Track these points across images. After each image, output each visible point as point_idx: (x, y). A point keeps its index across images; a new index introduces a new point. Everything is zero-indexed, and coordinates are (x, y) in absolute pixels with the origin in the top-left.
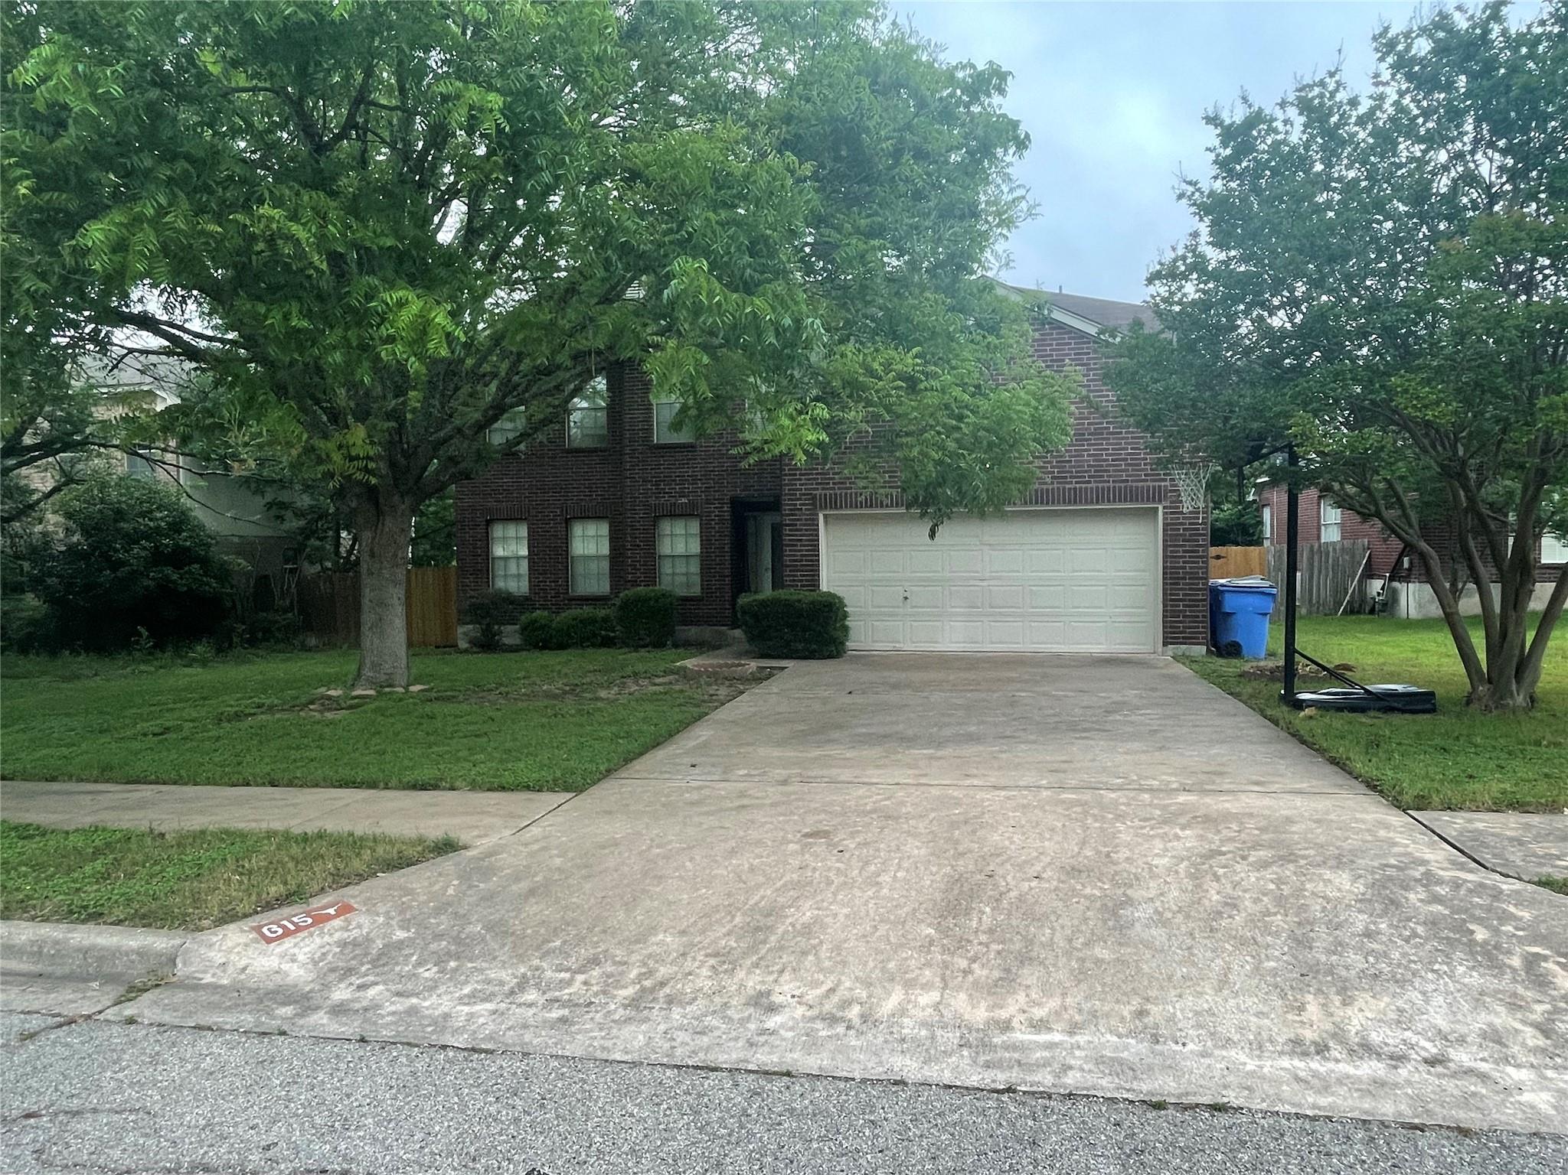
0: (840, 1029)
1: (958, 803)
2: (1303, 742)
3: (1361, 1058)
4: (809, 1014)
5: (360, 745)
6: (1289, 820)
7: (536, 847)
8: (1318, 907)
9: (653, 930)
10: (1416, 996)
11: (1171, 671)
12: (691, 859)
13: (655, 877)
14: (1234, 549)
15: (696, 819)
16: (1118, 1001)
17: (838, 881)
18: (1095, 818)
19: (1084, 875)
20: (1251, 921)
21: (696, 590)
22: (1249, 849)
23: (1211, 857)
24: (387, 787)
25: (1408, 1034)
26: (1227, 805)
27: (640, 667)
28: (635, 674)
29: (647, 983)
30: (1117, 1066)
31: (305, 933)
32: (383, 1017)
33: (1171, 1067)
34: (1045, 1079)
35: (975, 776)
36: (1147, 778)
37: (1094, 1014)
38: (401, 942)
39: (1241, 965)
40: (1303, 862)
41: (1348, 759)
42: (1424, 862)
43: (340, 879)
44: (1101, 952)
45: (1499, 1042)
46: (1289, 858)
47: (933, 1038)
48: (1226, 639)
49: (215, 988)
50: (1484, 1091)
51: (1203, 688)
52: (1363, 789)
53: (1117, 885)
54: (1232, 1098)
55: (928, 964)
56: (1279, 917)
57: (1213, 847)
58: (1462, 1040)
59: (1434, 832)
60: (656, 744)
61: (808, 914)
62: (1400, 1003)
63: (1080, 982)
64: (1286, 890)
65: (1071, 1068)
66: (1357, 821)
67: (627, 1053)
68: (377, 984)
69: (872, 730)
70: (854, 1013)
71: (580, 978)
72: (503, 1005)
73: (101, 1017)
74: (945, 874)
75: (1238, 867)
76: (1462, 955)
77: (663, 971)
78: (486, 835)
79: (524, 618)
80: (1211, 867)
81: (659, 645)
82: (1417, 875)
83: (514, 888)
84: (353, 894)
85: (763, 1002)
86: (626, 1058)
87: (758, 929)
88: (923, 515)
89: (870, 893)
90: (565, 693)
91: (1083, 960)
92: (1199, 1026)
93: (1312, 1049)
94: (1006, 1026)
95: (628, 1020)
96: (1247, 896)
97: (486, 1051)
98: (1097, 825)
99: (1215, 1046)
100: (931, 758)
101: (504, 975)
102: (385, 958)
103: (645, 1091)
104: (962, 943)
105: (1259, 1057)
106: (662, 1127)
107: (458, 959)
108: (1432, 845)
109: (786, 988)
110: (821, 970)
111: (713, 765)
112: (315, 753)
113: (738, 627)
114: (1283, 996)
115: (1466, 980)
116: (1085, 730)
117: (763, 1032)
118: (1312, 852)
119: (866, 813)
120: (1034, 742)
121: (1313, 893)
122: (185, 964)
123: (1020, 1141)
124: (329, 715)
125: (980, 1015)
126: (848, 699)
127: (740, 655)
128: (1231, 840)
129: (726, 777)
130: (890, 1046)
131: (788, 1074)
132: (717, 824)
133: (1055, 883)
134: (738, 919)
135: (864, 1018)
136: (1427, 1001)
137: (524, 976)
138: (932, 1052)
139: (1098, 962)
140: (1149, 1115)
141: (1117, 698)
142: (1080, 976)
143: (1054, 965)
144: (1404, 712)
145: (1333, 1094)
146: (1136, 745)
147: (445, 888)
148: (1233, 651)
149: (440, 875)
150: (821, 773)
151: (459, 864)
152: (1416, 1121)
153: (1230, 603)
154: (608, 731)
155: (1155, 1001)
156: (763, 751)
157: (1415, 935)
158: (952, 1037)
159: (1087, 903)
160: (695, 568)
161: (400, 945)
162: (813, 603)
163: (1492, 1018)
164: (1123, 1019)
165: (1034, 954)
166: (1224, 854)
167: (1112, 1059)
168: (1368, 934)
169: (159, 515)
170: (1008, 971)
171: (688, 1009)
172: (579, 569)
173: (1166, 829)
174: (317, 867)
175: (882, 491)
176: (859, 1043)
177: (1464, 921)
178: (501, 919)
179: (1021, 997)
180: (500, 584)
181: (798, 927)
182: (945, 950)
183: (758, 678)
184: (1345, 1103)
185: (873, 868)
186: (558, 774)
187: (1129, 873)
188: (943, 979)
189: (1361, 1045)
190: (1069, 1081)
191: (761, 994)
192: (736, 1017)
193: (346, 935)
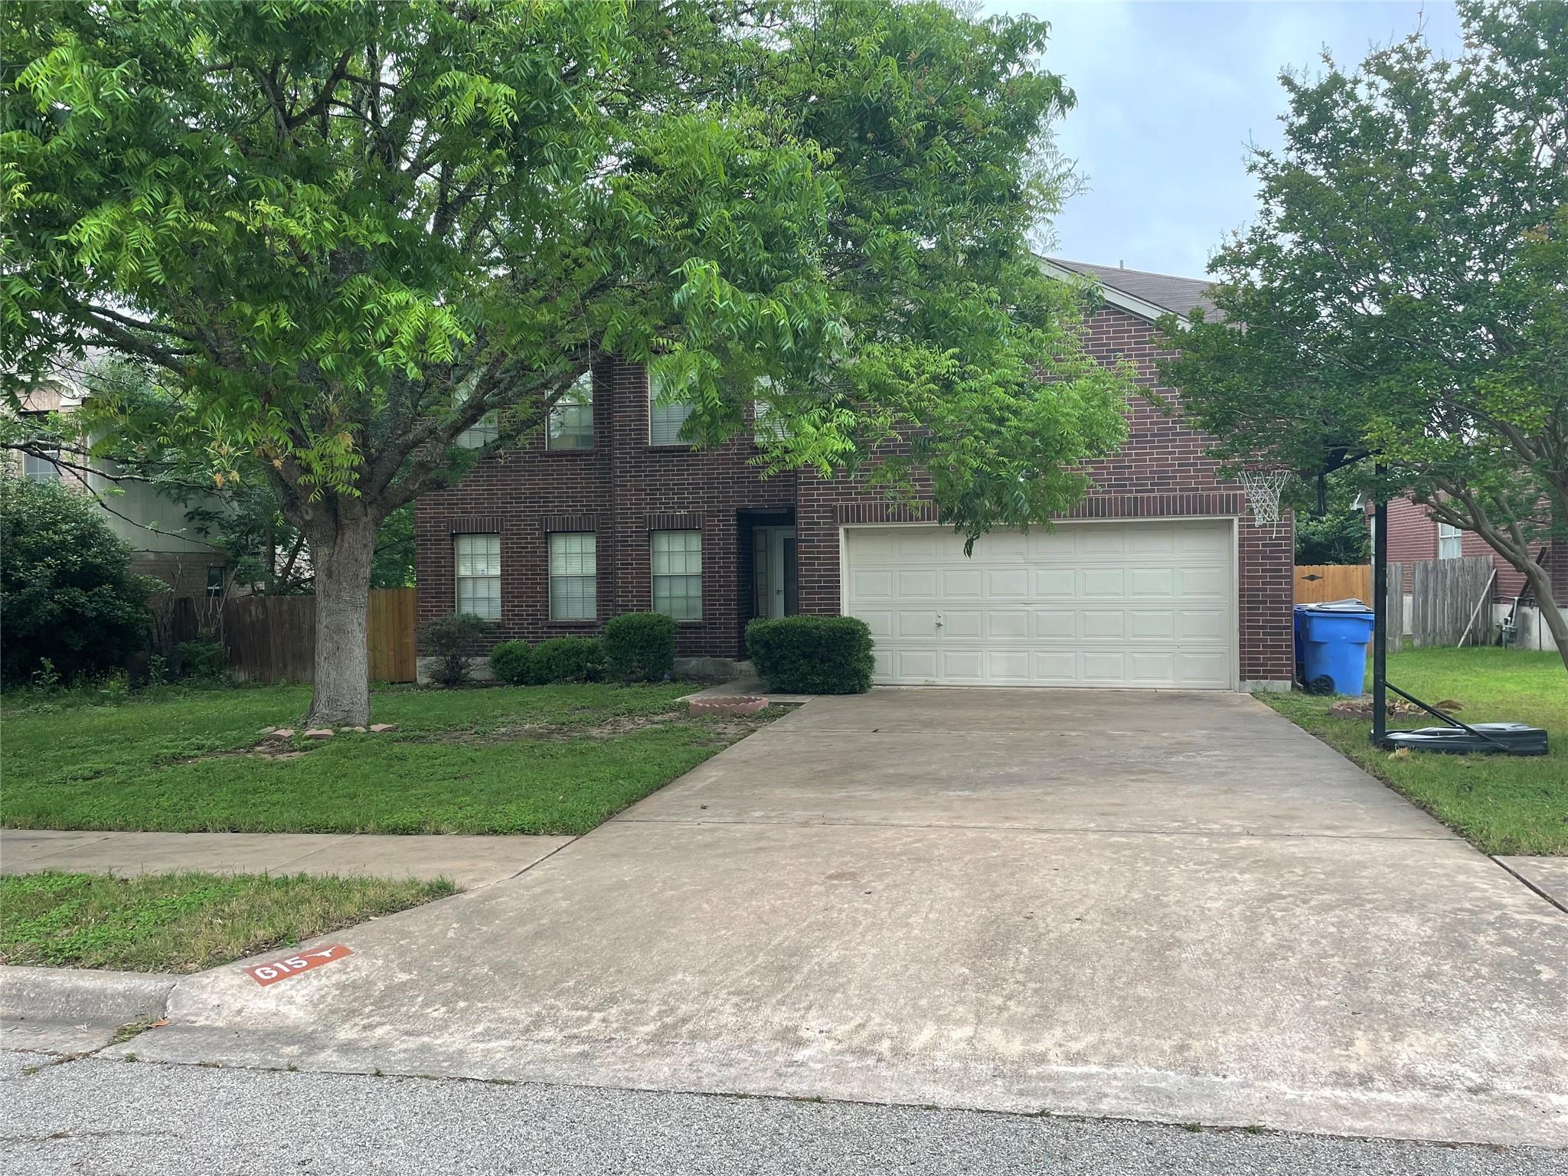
0: (870, 1061)
1: (996, 845)
2: (1390, 786)
3: (1405, 1088)
4: (838, 1048)
5: (326, 788)
6: (1361, 865)
7: (538, 890)
8: (1380, 950)
9: (672, 970)
10: (1469, 1033)
11: (1247, 709)
12: (708, 901)
13: (671, 918)
14: (1333, 569)
15: (712, 862)
16: (1158, 1037)
17: (865, 922)
18: (1146, 861)
19: (1130, 918)
20: (1306, 963)
21: (697, 616)
22: (1312, 892)
23: (1271, 900)
24: (363, 832)
25: (1456, 1066)
26: (1292, 849)
27: (634, 703)
28: (630, 712)
29: (669, 1020)
30: (1153, 1094)
31: (301, 976)
32: (395, 1054)
33: (1210, 1095)
34: (1080, 1105)
35: (1015, 819)
36: (1208, 821)
37: (1133, 1049)
38: (404, 984)
39: (1292, 1002)
40: (1368, 906)
41: (1435, 802)
42: (1500, 906)
43: (329, 923)
44: (1142, 990)
45: (1547, 1072)
46: (1357, 901)
47: (966, 1069)
48: (1316, 672)
49: (210, 1030)
50: (1521, 1115)
51: (1283, 727)
52: (1448, 833)
53: (1165, 927)
54: (1268, 1122)
55: (961, 1002)
56: (1336, 959)
57: (1273, 891)
58: (1509, 1071)
59: (1518, 877)
60: (660, 786)
61: (835, 954)
62: (1452, 1039)
63: (1119, 1018)
64: (1347, 933)
65: (1106, 1096)
66: (1435, 866)
67: (652, 1083)
68: (383, 1024)
69: (902, 771)
70: (885, 1045)
71: (598, 1016)
72: (519, 1043)
73: (99, 1055)
74: (981, 916)
75: (1298, 911)
76: (1523, 994)
77: (684, 1009)
78: (482, 879)
79: (498, 648)
80: (1269, 910)
81: (653, 679)
82: (1491, 918)
83: (519, 930)
84: (345, 937)
85: (790, 1037)
86: (652, 1087)
87: (783, 968)
88: (957, 529)
89: (900, 934)
90: (552, 732)
91: (1125, 999)
92: (1241, 1059)
93: (1356, 1081)
94: (1042, 1059)
95: (651, 1054)
96: (1305, 939)
97: (508, 1083)
98: (1148, 868)
99: (1256, 1079)
100: (968, 800)
101: (520, 1014)
102: (389, 999)
103: (675, 1115)
104: (997, 983)
105: (1301, 1088)
106: (693, 1144)
107: (466, 999)
108: (1513, 891)
109: (813, 1024)
110: (849, 1007)
111: (725, 807)
112: (275, 797)
113: (749, 658)
114: (1332, 1032)
115: (1523, 1017)
116: (1145, 772)
117: (792, 1064)
118: (1380, 896)
119: (894, 855)
120: (1082, 784)
121: (1377, 936)
122: (176, 1006)
123: (1051, 1156)
124: (283, 758)
125: (1015, 1047)
126: (874, 738)
127: (750, 689)
128: (1293, 884)
129: (739, 819)
130: (922, 1076)
131: (818, 1100)
132: (733, 866)
133: (1098, 925)
134: (760, 960)
135: (896, 1052)
136: (1480, 1037)
137: (538, 1014)
138: (965, 1081)
139: (1139, 1000)
140: (1182, 1136)
141: (1181, 737)
142: (1120, 1013)
143: (1094, 1003)
144: (1510, 754)
145: (1371, 1118)
146: (1196, 788)
147: (444, 933)
148: (1323, 686)
149: (438, 918)
150: (845, 815)
151: (457, 907)
152: (1450, 1140)
153: (1319, 631)
154: (607, 772)
155: (1198, 1037)
156: (779, 793)
157: (1478, 975)
158: (985, 1069)
159: (1132, 944)
160: (696, 590)
161: (403, 987)
162: (832, 630)
163: (1544, 1051)
164: (1163, 1052)
165: (1074, 993)
166: (1284, 897)
167: (1149, 1089)
168: (1429, 975)
169: (65, 527)
170: (1045, 1007)
171: (713, 1043)
172: (561, 590)
173: (1224, 873)
174: (304, 909)
175: (913, 502)
176: (891, 1073)
177: (1533, 962)
178: (509, 961)
179: (1058, 1032)
180: (467, 609)
181: (825, 966)
182: (979, 988)
183: (771, 715)
184: (1382, 1126)
185: (903, 909)
186: (556, 816)
187: (1179, 916)
188: (977, 1016)
189: (1406, 1077)
190: (1104, 1107)
191: (787, 1029)
192: (763, 1050)
193: (344, 978)
